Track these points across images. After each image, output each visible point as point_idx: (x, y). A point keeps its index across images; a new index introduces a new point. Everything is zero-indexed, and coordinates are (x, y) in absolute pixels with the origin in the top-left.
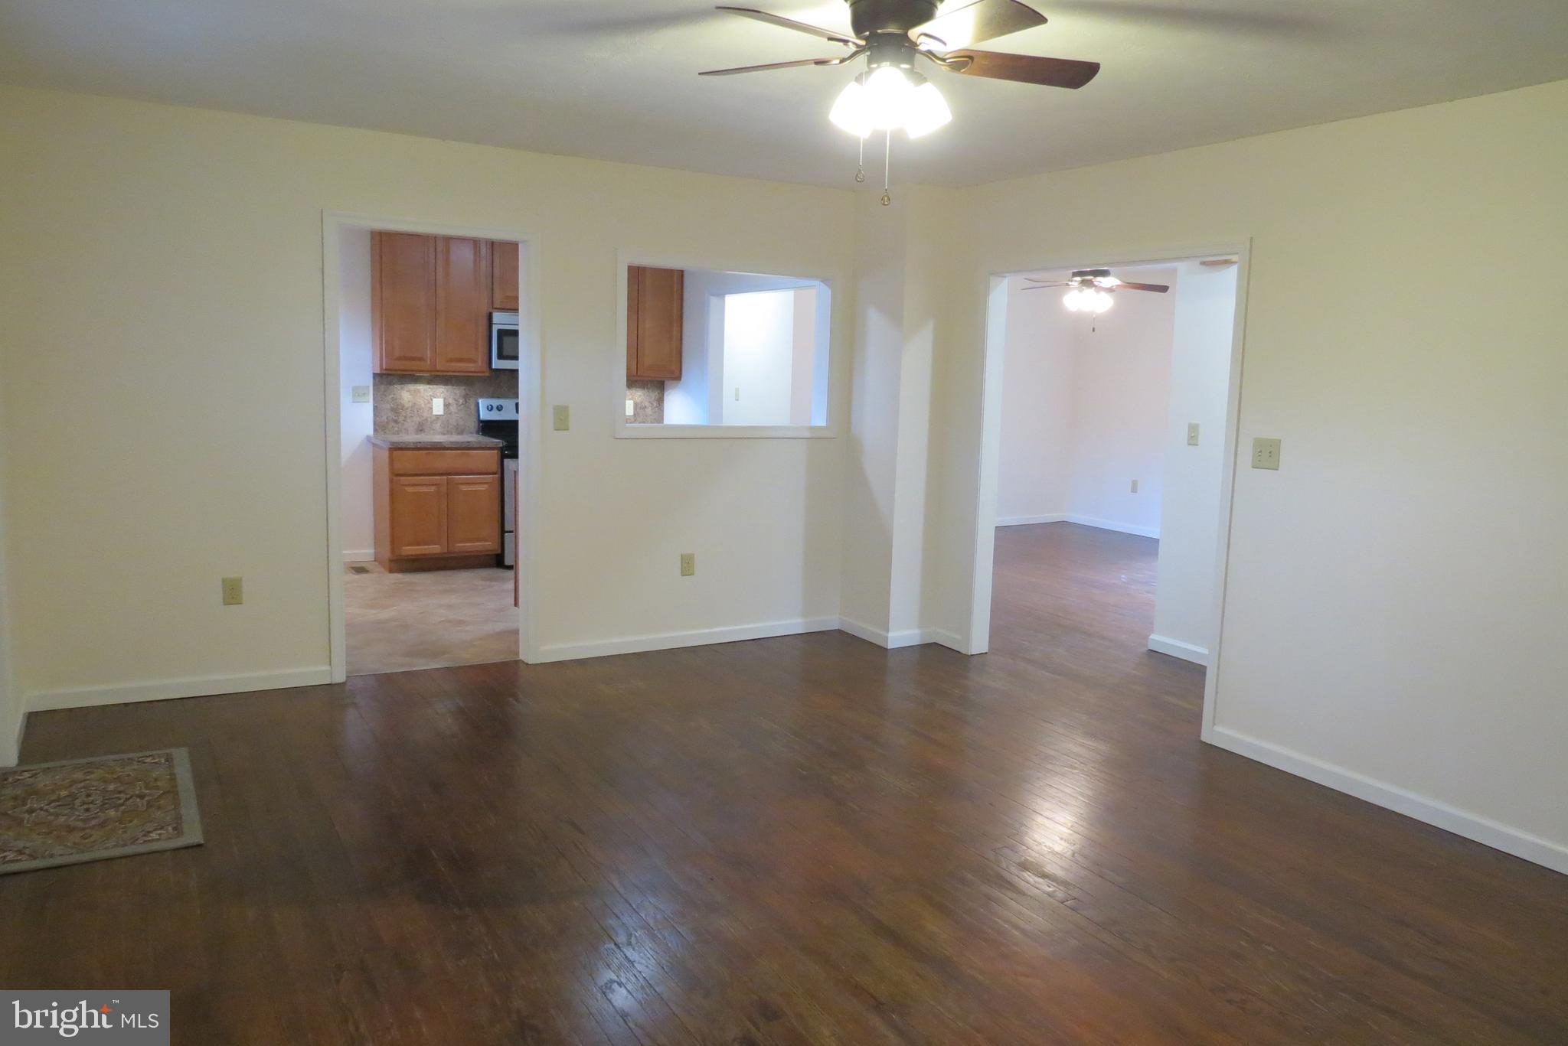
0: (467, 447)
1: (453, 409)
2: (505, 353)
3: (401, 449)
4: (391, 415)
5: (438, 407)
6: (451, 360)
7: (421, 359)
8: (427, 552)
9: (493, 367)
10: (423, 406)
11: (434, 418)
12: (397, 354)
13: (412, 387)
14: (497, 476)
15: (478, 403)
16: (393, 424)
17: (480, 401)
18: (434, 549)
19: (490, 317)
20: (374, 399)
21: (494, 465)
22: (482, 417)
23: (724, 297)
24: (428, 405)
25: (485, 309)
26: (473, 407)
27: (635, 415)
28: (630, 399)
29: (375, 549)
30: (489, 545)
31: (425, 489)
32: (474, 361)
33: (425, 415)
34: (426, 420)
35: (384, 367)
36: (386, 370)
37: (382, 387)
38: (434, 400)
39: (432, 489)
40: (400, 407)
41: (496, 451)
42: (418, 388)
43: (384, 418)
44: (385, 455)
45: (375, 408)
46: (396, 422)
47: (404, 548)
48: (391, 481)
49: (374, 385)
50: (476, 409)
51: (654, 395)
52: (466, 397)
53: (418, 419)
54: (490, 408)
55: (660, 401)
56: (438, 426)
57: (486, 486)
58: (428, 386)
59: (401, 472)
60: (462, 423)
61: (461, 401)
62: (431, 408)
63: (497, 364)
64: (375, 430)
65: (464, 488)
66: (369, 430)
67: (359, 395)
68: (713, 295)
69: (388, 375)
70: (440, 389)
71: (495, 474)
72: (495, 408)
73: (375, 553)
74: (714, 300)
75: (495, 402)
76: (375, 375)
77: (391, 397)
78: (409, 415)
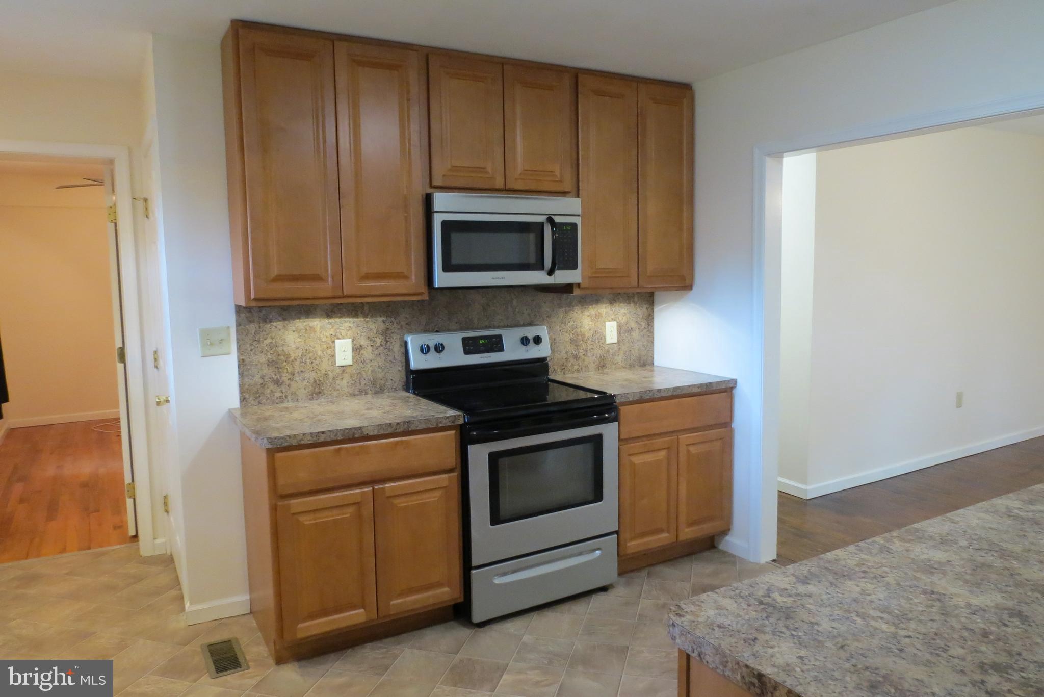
0: (406, 430)
1: (367, 353)
2: (455, 260)
3: (289, 448)
4: (269, 372)
5: (343, 352)
6: (367, 277)
7: (317, 278)
8: (344, 624)
9: (437, 285)
10: (320, 353)
11: (338, 371)
12: (275, 272)
13: (301, 324)
14: (455, 474)
15: (406, 343)
16: (272, 386)
17: (409, 339)
18: (355, 616)
19: (428, 201)
20: (239, 348)
21: (451, 458)
22: (413, 365)
23: (782, 157)
24: (329, 351)
25: (419, 188)
26: (397, 348)
27: (618, 341)
28: (613, 320)
29: (251, 589)
30: (446, 593)
31: (336, 515)
32: (406, 277)
33: (325, 366)
34: (326, 375)
35: (253, 297)
36: (256, 299)
37: (252, 327)
38: (337, 341)
39: (348, 513)
40: (282, 358)
41: (453, 432)
42: (311, 324)
43: (257, 379)
44: (261, 460)
45: (242, 363)
46: (277, 383)
47: (301, 626)
48: (274, 509)
49: (239, 325)
50: (403, 350)
51: (642, 311)
52: (386, 333)
53: (312, 376)
54: (425, 350)
55: (650, 319)
56: (344, 383)
57: (438, 494)
58: (326, 321)
59: (290, 491)
60: (380, 375)
61: (378, 341)
62: (333, 356)
63: (442, 279)
64: (243, 400)
65: (401, 502)
66: (234, 401)
67: (211, 344)
68: (769, 155)
69: (260, 308)
70: (346, 324)
71: (451, 471)
72: (432, 349)
73: (251, 599)
74: (769, 162)
75: (432, 339)
76: (239, 309)
77: (266, 342)
78: (297, 369)
